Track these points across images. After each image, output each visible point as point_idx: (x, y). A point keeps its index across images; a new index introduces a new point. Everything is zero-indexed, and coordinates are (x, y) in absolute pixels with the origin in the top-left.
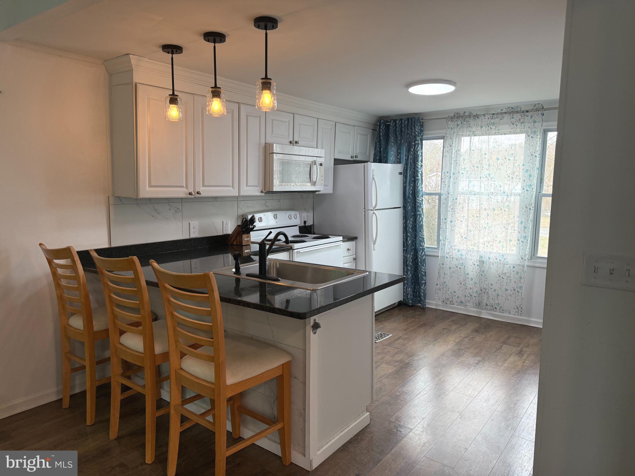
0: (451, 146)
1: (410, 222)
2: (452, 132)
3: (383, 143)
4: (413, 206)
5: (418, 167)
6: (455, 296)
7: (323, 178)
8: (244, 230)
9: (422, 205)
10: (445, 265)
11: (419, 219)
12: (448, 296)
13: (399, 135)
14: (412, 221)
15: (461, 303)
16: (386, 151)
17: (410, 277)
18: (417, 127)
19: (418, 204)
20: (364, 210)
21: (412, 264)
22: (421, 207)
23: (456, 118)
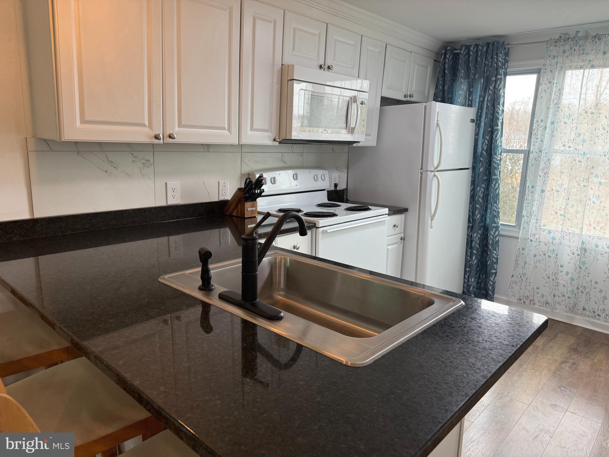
0: (550, 83)
1: (480, 190)
2: (554, 62)
3: (448, 78)
4: (487, 167)
5: (498, 113)
6: (538, 293)
7: (365, 123)
8: (247, 195)
9: (500, 167)
10: (527, 251)
11: (495, 185)
12: (527, 294)
13: (473, 66)
14: (484, 188)
15: (546, 303)
16: (451, 91)
17: (475, 263)
18: (500, 55)
19: (494, 164)
20: (420, 171)
21: (479, 246)
22: (499, 169)
23: (563, 41)
